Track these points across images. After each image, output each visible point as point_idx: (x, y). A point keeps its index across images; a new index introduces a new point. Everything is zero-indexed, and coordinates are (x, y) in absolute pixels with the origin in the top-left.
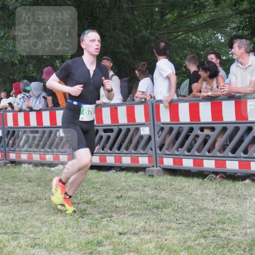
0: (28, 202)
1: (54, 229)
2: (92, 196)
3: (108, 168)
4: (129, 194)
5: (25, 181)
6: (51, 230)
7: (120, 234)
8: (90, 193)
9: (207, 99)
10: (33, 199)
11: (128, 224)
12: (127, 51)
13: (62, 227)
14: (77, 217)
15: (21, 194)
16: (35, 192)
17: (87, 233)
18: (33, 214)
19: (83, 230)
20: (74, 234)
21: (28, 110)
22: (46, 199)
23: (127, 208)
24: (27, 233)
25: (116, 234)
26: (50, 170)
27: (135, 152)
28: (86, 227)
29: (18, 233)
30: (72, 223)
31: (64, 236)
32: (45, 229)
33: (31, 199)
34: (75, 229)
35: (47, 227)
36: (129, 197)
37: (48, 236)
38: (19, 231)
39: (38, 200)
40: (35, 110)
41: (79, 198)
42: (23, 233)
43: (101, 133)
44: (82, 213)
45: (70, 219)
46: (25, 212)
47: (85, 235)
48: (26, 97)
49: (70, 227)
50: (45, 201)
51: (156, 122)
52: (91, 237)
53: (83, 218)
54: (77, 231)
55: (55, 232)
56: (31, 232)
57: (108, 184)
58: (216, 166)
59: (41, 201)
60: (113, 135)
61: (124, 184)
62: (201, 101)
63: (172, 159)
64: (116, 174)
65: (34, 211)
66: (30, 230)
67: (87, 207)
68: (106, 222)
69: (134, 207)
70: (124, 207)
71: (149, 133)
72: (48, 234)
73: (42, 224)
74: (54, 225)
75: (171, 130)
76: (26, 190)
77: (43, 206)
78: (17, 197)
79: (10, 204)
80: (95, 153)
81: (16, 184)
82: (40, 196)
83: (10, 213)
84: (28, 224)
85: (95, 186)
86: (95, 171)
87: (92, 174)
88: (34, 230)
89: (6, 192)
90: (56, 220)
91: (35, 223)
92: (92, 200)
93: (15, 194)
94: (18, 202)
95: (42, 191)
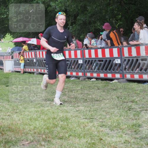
0: (97, 101)
2: (135, 98)
3: (144, 82)
5: (96, 89)
6: (112, 117)
8: (134, 96)
10: (101, 99)
13: (118, 115)
14: (126, 110)
15: (94, 97)
16: (102, 95)
17: (133, 120)
18: (101, 108)
21: (97, 48)
22: (108, 99)
26: (110, 83)
28: (132, 116)
29: (93, 119)
30: (124, 113)
31: (119, 121)
32: (108, 116)
34: (125, 117)
37: (110, 121)
38: (93, 117)
39: (104, 100)
41: (127, 99)
42: (95, 119)
43: (140, 61)
44: (129, 108)
45: (123, 111)
46: (96, 107)
47: (131, 121)
49: (123, 116)
50: (108, 101)
52: (135, 122)
53: (130, 111)
54: (127, 118)
55: (114, 118)
56: (100, 118)
59: (106, 100)
65: (102, 106)
66: (99, 117)
67: (132, 104)
68: (144, 113)
72: (110, 120)
73: (107, 113)
74: (113, 114)
76: (97, 94)
77: (107, 103)
78: (92, 98)
79: (88, 102)
80: (136, 73)
81: (91, 90)
82: (105, 97)
83: (88, 107)
84: (98, 114)
85: (136, 92)
86: (136, 83)
87: (135, 85)
88: (102, 117)
89: (86, 95)
90: (114, 112)
91: (102, 113)
92: (135, 100)
93: (90, 96)
94: (92, 101)
95: (105, 95)
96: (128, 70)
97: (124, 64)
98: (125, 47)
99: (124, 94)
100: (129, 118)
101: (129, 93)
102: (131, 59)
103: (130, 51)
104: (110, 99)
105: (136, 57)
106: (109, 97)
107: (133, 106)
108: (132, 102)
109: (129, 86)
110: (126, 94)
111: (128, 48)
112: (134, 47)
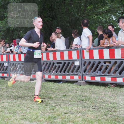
0: (20, 98)
1: (33, 111)
2: (51, 95)
3: (59, 81)
4: (69, 94)
5: (19, 88)
6: (31, 111)
7: (65, 113)
8: (50, 93)
9: (107, 48)
10: (23, 97)
11: (69, 109)
12: (68, 24)
13: (37, 110)
14: (44, 105)
15: (17, 94)
16: (24, 93)
18: (23, 104)
19: (47, 111)
20: (42, 113)
21: (20, 53)
22: (29, 96)
23: (68, 101)
24: (20, 113)
25: (63, 114)
26: (31, 82)
27: (72, 74)
28: (48, 110)
29: (15, 113)
30: (42, 108)
31: (38, 114)
32: (28, 111)
33: (22, 96)
34: (43, 111)
35: (29, 110)
36: (69, 96)
37: (30, 114)
39: (25, 97)
40: (24, 53)
41: (45, 96)
42: (18, 113)
43: (56, 64)
44: (46, 103)
45: (41, 106)
47: (48, 114)
48: (19, 47)
49: (41, 110)
50: (28, 97)
51: (82, 59)
52: (51, 115)
53: (47, 106)
54: (44, 112)
55: (33, 112)
56: (22, 113)
57: (59, 89)
58: (112, 81)
59: (27, 97)
60: (61, 65)
61: (67, 89)
62: (104, 49)
63: (90, 77)
64: (63, 84)
65: (23, 102)
66: (21, 111)
67: (48, 100)
68: (58, 108)
69: (71, 100)
70: (67, 100)
71: (79, 64)
72: (30, 113)
73: (27, 108)
74: (33, 109)
75: (90, 63)
76: (19, 92)
77: (28, 100)
78: (15, 95)
79: (11, 99)
80: (53, 74)
81: (15, 89)
82: (26, 95)
83: (11, 103)
84: (20, 109)
85: (53, 90)
86: (52, 83)
87: (51, 84)
88: (23, 111)
89: (10, 93)
90: (34, 107)
91: (24, 108)
92: (51, 97)
93: (14, 94)
94: (15, 98)
95: (27, 93)
96: (46, 72)
97: (43, 67)
98: (44, 52)
99: (43, 92)
100: (46, 112)
101: (46, 91)
102: (49, 63)
103: (48, 56)
104: (31, 96)
105: (52, 61)
106: (29, 95)
107: (50, 102)
108: (49, 98)
109: (47, 85)
110: (44, 92)
111: (46, 53)
112: (51, 53)
